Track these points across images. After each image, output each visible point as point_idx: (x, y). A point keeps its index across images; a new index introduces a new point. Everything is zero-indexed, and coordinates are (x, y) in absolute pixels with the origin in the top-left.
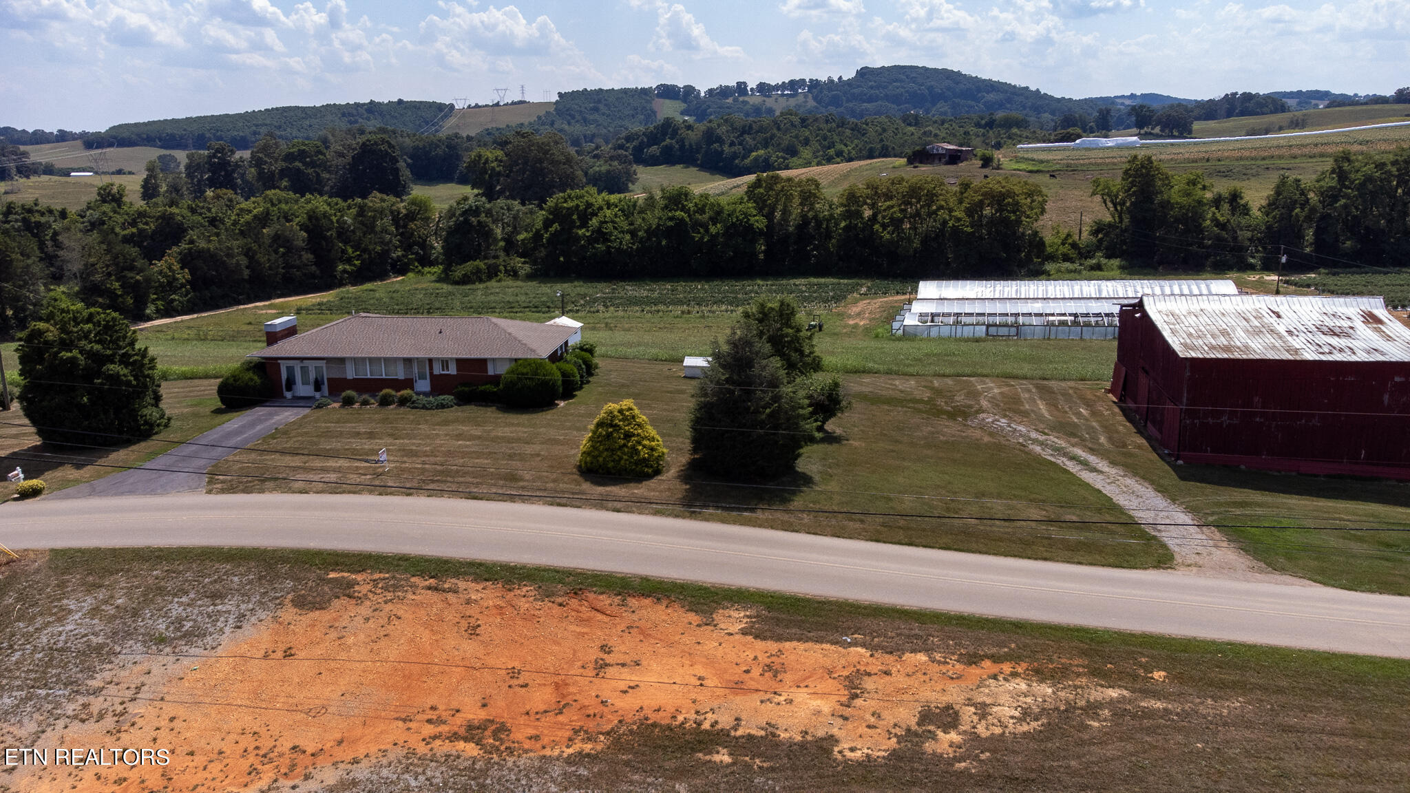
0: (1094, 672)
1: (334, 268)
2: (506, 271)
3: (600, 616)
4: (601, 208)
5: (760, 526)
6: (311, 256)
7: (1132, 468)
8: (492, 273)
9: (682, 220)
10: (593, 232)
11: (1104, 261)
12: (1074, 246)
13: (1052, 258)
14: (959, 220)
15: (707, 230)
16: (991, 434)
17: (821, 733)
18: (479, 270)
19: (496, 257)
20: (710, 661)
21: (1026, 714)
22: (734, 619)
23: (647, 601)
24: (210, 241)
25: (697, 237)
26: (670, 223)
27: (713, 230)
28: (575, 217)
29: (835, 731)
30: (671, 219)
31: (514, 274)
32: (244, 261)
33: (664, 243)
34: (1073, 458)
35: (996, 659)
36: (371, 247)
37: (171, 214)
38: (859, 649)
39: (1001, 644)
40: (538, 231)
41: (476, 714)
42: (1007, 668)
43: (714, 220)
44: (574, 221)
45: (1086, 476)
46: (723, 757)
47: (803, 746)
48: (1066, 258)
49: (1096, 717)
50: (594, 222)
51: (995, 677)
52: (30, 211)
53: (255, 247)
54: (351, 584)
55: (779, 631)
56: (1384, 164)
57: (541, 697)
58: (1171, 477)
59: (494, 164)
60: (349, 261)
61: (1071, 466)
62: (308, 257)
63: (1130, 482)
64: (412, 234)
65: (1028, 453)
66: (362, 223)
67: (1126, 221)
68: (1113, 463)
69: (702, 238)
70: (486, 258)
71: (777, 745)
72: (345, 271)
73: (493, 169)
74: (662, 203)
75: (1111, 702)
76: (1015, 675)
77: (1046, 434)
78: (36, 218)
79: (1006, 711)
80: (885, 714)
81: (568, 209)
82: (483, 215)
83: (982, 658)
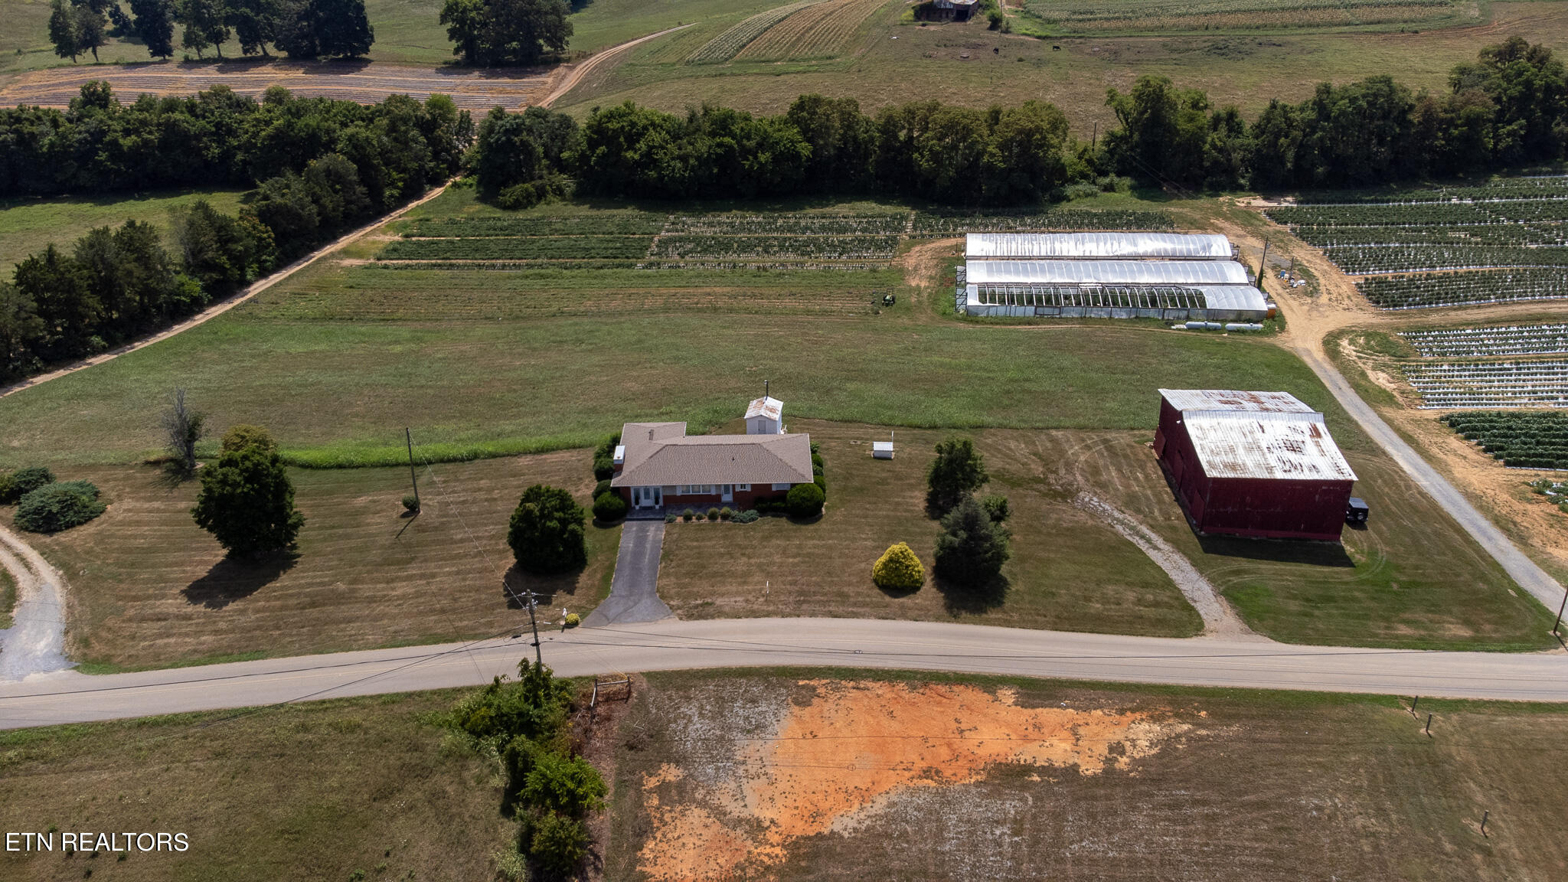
0: (1177, 715)
1: (381, 194)
2: (554, 191)
3: (945, 700)
4: (645, 128)
5: (994, 625)
6: (364, 189)
7: (1179, 546)
8: (541, 195)
9: (731, 147)
10: (641, 155)
11: (1116, 180)
12: (1090, 162)
13: (1073, 181)
14: (992, 155)
15: (756, 157)
16: (1092, 515)
17: (1071, 762)
18: (529, 195)
19: (541, 177)
20: (1008, 725)
21: (1152, 745)
22: (1008, 695)
23: (962, 687)
24: (283, 195)
25: (747, 164)
26: (719, 151)
27: (763, 157)
28: (622, 139)
29: (1076, 761)
30: (719, 145)
31: (559, 192)
32: (314, 208)
33: (715, 171)
34: (1143, 537)
35: (1133, 711)
36: (409, 166)
37: (175, 121)
38: (1071, 710)
39: (1133, 701)
40: (583, 152)
41: (924, 765)
42: (1138, 715)
43: (760, 146)
44: (620, 144)
45: (1153, 554)
46: (1036, 778)
47: (1066, 769)
48: (1084, 176)
49: (1180, 743)
50: (642, 145)
51: (1133, 722)
52: (18, 120)
53: (317, 189)
54: (814, 689)
55: (1031, 701)
56: (1356, 98)
57: (944, 753)
58: (1199, 552)
59: (473, 14)
60: (392, 184)
61: (1143, 545)
62: (361, 189)
63: (1176, 557)
64: (441, 141)
65: (1116, 534)
66: (396, 139)
67: (1136, 136)
68: (1166, 540)
69: (751, 166)
70: (532, 179)
71: (1056, 770)
72: (392, 196)
73: (473, 19)
74: (707, 127)
75: (1186, 733)
76: (1142, 720)
77: (1123, 512)
78: (27, 128)
79: (1143, 743)
80: (1094, 749)
81: (614, 130)
82: (525, 133)
83: (1126, 710)
